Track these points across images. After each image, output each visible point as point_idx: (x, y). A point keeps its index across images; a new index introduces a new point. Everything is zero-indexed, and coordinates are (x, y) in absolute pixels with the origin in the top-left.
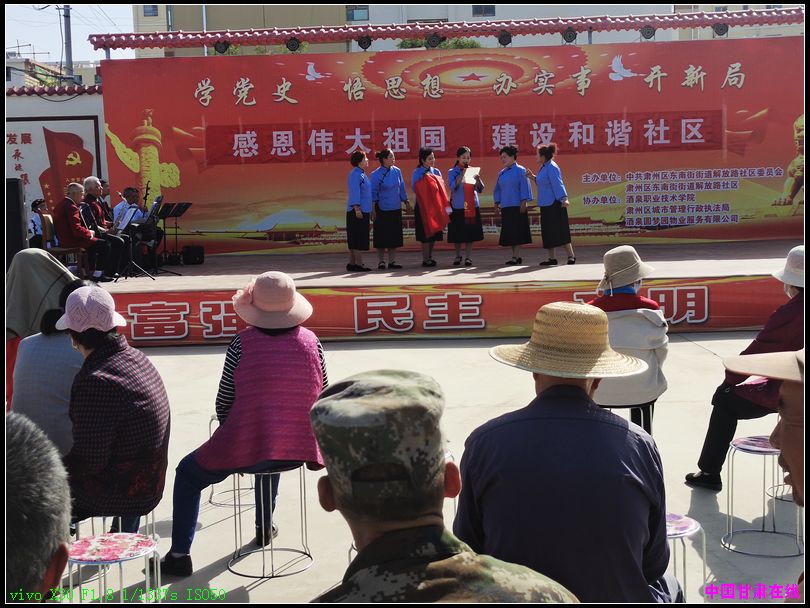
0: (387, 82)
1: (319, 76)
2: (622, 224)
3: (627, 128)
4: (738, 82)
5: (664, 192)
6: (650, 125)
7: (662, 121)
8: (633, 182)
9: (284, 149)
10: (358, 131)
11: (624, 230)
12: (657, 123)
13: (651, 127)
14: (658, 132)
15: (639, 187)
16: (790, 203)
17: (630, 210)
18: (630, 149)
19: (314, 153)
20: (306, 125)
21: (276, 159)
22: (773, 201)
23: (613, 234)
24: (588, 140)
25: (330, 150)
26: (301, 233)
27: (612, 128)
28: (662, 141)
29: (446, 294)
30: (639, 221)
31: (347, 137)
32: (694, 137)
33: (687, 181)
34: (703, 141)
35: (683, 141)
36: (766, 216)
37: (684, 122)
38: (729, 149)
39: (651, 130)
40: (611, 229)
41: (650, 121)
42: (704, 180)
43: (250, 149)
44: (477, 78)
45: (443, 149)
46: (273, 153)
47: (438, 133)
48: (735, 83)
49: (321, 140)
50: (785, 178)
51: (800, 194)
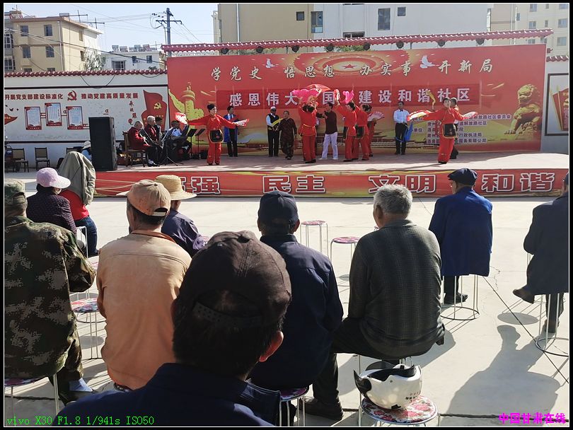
0: (307, 69)
1: (272, 66)
4: (489, 69)
7: (447, 90)
11: (426, 145)
12: (444, 90)
16: (514, 133)
17: (429, 135)
19: (269, 104)
22: (505, 132)
24: (408, 99)
25: (277, 103)
27: (421, 93)
29: (307, 176)
30: (433, 141)
31: (286, 97)
32: (464, 98)
34: (469, 100)
37: (459, 90)
38: (483, 104)
40: (419, 145)
41: (441, 90)
43: (238, 102)
44: (352, 67)
46: (249, 104)
49: (273, 98)
50: (512, 120)
51: (520, 129)
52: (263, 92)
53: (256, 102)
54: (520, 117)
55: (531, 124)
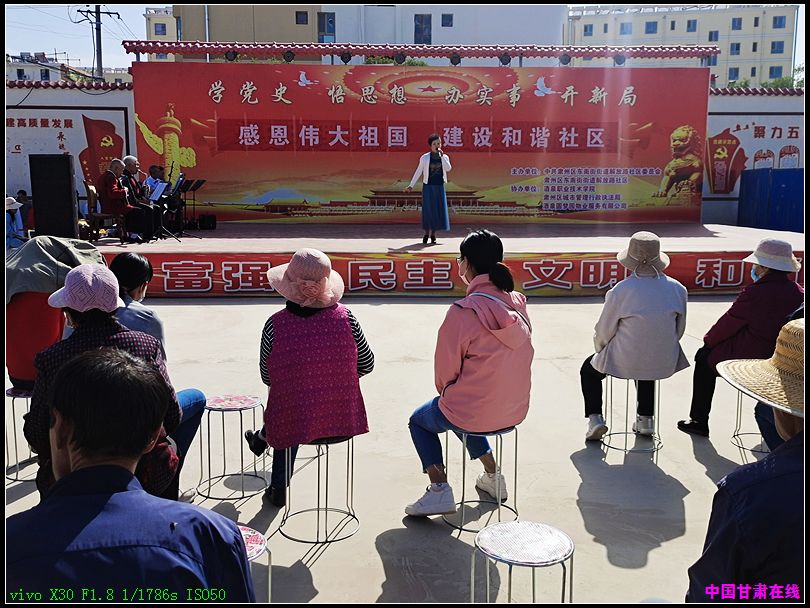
1: (309, 83)
2: (540, 208)
3: (546, 133)
5: (573, 184)
7: (573, 129)
8: (550, 175)
9: (280, 140)
10: (339, 127)
13: (565, 133)
14: (570, 138)
15: (554, 180)
16: (666, 195)
18: (548, 150)
20: (298, 121)
21: (274, 148)
22: (653, 194)
23: (533, 215)
26: (292, 207)
28: (572, 144)
29: (423, 261)
32: (597, 143)
33: (589, 176)
35: (589, 145)
36: (647, 205)
37: (589, 131)
38: (622, 153)
39: (564, 135)
40: (531, 211)
42: (603, 176)
44: (433, 90)
45: (405, 144)
47: (401, 132)
48: (629, 102)
50: (662, 176)
51: (673, 189)
52: (294, 123)
53: (283, 139)
54: (673, 173)
55: (688, 184)
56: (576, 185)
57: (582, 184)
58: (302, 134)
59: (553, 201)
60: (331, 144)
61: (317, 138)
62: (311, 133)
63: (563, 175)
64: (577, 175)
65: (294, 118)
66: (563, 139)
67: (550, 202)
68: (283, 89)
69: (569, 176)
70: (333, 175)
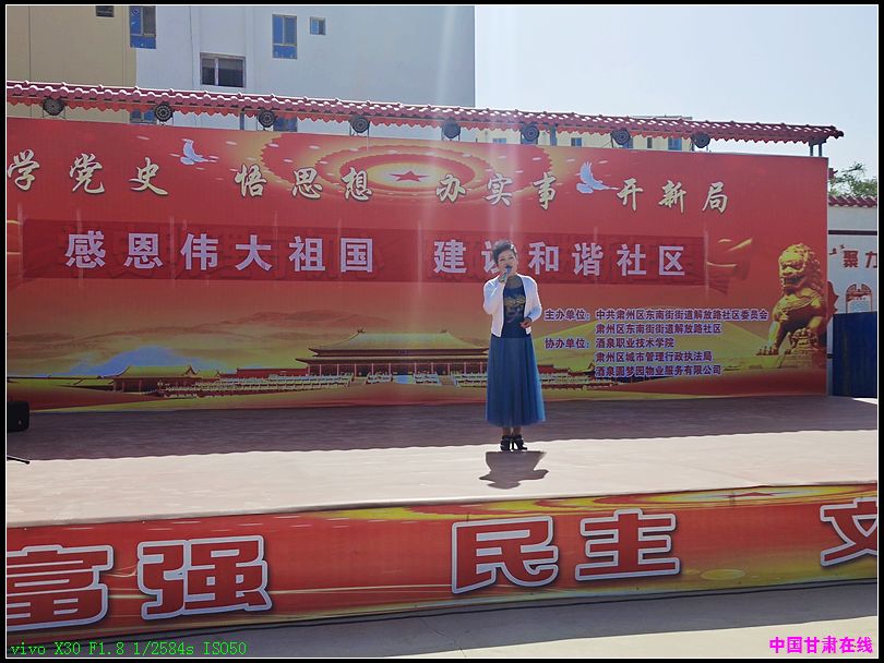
0: (297, 174)
1: (200, 159)
2: (591, 374)
3: (597, 253)
4: (721, 205)
5: (640, 336)
6: (624, 251)
7: (638, 246)
8: (604, 321)
9: (146, 260)
10: (254, 238)
11: (593, 381)
12: (631, 249)
13: (626, 253)
14: (633, 260)
15: (611, 328)
16: (776, 353)
17: (600, 357)
18: (601, 280)
19: (189, 267)
20: (178, 227)
21: (133, 273)
22: (757, 351)
23: (581, 386)
24: (551, 266)
25: (213, 264)
26: (165, 380)
27: (581, 252)
28: (638, 272)
29: (617, 513)
30: (610, 369)
31: (238, 247)
32: (674, 269)
33: (665, 322)
34: (683, 274)
35: (662, 273)
36: (751, 367)
37: (662, 249)
38: (711, 285)
39: (626, 256)
40: (578, 380)
41: (625, 246)
42: (684, 322)
43: (93, 257)
44: (416, 178)
45: (369, 269)
46: (127, 264)
47: (364, 247)
48: (717, 206)
49: (201, 250)
50: (770, 322)
51: (786, 345)
52: (172, 229)
53: (150, 258)
54: (784, 317)
55: (806, 334)
56: (645, 336)
57: (655, 336)
58: (186, 250)
59: (610, 364)
60: (240, 267)
61: (214, 257)
62: (203, 248)
63: (626, 321)
64: (646, 322)
65: (172, 221)
66: (623, 262)
67: (605, 364)
68: (151, 169)
69: (635, 322)
70: (242, 321)
